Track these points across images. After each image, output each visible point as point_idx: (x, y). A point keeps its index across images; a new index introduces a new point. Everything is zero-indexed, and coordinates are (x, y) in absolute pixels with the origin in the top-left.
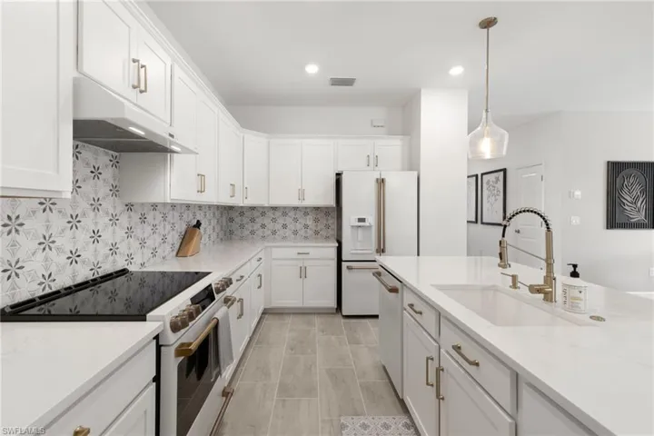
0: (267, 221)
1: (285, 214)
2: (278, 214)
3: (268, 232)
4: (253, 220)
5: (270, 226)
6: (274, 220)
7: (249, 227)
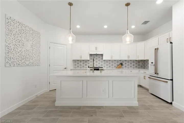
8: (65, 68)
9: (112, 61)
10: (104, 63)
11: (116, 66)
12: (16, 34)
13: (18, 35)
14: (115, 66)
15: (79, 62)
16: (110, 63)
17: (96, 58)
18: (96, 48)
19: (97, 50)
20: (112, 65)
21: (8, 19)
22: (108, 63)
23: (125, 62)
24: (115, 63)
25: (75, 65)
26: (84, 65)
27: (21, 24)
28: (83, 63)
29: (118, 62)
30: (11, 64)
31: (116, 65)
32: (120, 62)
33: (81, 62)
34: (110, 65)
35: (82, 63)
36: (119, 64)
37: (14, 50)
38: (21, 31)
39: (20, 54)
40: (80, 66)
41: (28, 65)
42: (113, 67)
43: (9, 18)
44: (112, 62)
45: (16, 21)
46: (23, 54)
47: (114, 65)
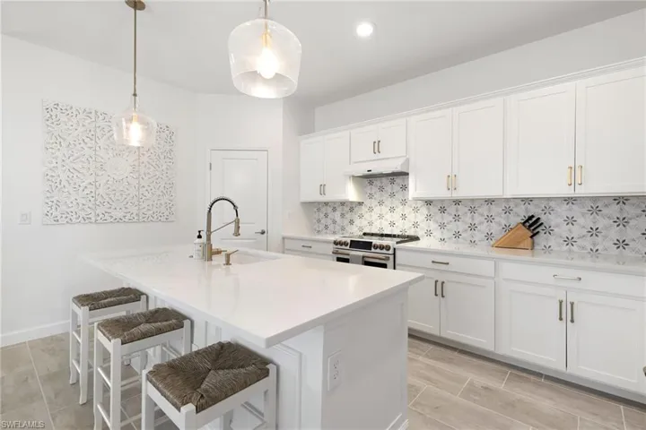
8: (263, 233)
9: (473, 205)
10: (429, 217)
12: (77, 143)
13: (83, 145)
14: (489, 236)
15: (330, 209)
16: (457, 217)
17: (390, 191)
18: (377, 147)
19: (380, 156)
20: (473, 227)
21: (49, 110)
22: (447, 218)
23: (563, 210)
24: (490, 219)
25: (319, 221)
26: (346, 222)
27: (93, 115)
28: (343, 215)
29: (508, 211)
30: (59, 218)
31: (496, 229)
32: (527, 210)
33: (334, 209)
34: (461, 226)
35: (337, 215)
36: (513, 220)
37: (70, 184)
38: (92, 133)
39: (91, 192)
40: (331, 227)
41: (119, 221)
42: (478, 236)
43: (51, 106)
44: (473, 210)
45: (74, 110)
46: (101, 191)
47: (484, 228)
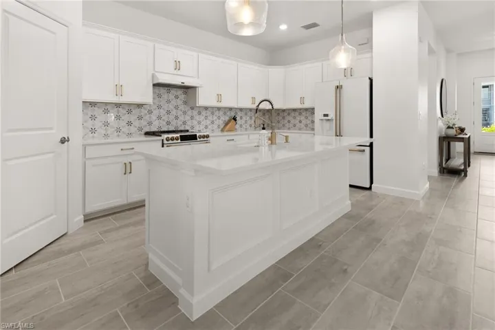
0: (290, 118)
1: (300, 114)
2: (297, 114)
3: (291, 125)
4: (284, 118)
5: (293, 121)
6: (295, 118)
7: (282, 122)
8: (63, 141)
9: (213, 110)
10: (192, 117)
11: (222, 127)
14: (219, 126)
16: (206, 117)
18: (177, 65)
20: (213, 122)
22: (203, 117)
24: (219, 118)
29: (225, 113)
31: (221, 122)
34: (208, 122)
36: (227, 118)
42: (215, 127)
47: (217, 122)
